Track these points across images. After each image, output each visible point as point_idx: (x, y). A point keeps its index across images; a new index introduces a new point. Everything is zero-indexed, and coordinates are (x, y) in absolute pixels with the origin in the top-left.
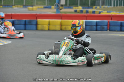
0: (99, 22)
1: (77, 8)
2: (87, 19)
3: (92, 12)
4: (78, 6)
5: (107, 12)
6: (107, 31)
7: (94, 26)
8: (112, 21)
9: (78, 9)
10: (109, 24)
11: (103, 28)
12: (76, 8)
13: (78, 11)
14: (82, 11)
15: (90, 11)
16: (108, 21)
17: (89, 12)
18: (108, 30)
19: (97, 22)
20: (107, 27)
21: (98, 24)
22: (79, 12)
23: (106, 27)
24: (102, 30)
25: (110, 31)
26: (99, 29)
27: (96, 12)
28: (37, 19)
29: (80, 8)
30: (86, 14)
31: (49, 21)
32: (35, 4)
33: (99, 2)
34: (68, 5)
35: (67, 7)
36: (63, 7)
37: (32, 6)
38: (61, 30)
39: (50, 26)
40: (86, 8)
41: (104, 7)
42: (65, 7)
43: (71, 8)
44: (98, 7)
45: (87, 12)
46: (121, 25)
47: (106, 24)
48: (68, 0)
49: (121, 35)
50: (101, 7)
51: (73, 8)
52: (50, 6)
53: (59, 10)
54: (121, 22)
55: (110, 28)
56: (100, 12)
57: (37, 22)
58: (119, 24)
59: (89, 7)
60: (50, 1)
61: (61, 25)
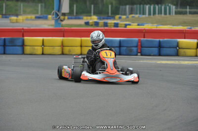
0: (123, 41)
1: (89, 18)
3: (113, 25)
4: (90, 16)
5: (138, 25)
6: (137, 55)
7: (117, 47)
8: (145, 39)
9: (91, 19)
10: (139, 44)
11: (131, 51)
12: (87, 19)
13: (90, 24)
14: (97, 24)
15: (112, 23)
16: (139, 40)
17: (109, 25)
18: (139, 54)
19: (120, 41)
20: (138, 50)
21: (122, 45)
22: (92, 25)
23: (135, 49)
24: (129, 53)
25: (142, 55)
26: (125, 53)
27: (119, 25)
28: (23, 37)
29: (94, 19)
30: (103, 28)
31: (43, 40)
32: (22, 13)
33: (125, 9)
34: (75, 14)
35: (74, 17)
36: (66, 17)
37: (17, 15)
38: (63, 54)
39: (45, 48)
40: (104, 19)
41: (133, 17)
42: (70, 17)
43: (79, 18)
44: (124, 17)
45: (106, 25)
46: (160, 46)
47: (135, 44)
48: (75, 6)
49: (159, 62)
50: (128, 17)
51: (82, 19)
52: (45, 15)
53: (59, 22)
54: (160, 41)
55: (141, 50)
56: (126, 25)
57: (23, 41)
58: (157, 44)
59: (109, 16)
60: (45, 7)
61: (63, 46)
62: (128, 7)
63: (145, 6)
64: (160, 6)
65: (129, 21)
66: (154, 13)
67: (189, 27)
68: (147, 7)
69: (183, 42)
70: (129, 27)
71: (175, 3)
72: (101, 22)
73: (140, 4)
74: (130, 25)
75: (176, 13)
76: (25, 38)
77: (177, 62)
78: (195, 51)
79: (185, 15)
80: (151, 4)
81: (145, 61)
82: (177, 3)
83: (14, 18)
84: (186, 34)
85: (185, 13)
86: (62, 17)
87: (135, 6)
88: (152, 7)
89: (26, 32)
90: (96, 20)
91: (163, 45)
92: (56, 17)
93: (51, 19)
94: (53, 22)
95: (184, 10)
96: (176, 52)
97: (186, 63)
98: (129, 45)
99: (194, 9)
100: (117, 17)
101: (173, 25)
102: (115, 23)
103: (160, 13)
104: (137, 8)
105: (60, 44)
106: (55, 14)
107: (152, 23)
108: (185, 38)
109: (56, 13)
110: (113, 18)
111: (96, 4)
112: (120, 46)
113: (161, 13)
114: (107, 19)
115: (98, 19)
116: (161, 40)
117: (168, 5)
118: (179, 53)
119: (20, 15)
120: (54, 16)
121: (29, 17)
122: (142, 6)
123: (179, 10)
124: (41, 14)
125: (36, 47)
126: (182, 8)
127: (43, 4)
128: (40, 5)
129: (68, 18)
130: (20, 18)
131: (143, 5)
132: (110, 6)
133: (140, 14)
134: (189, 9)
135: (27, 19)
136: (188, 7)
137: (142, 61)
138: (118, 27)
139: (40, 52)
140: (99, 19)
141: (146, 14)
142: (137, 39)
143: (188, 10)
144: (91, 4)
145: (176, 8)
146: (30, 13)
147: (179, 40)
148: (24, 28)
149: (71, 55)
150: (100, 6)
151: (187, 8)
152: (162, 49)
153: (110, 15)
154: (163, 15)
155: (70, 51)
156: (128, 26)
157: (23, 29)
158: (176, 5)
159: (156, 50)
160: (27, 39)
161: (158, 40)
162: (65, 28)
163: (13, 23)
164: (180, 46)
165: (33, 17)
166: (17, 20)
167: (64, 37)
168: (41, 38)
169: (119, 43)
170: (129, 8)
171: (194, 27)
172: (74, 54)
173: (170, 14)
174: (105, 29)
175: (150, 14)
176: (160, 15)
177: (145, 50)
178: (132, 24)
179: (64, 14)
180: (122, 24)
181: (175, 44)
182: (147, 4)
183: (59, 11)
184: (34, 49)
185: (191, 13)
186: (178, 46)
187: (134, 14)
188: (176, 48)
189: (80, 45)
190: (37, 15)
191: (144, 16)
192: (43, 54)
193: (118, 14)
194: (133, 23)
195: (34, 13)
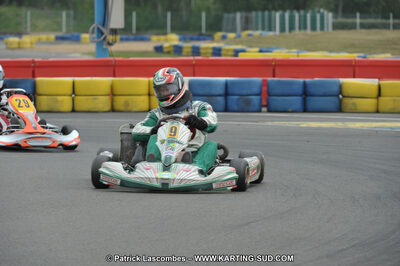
0: (233, 82)
1: (162, 37)
2: (194, 76)
3: (211, 51)
4: (165, 34)
5: (261, 51)
6: (260, 111)
7: (220, 95)
8: (275, 79)
9: (166, 40)
10: (265, 88)
11: (248, 102)
12: (159, 40)
13: (165, 50)
14: (178, 50)
15: (207, 48)
16: (264, 81)
17: (202, 51)
18: (264, 109)
19: (226, 84)
20: (261, 100)
21: (230, 91)
22: (169, 53)
23: (255, 99)
24: (246, 107)
25: (269, 111)
26: (236, 108)
27: (223, 52)
28: (34, 76)
29: (173, 39)
30: (192, 58)
31: (74, 83)
32: (29, 29)
33: (234, 19)
34: (134, 31)
35: (132, 37)
36: (118, 37)
37: (19, 34)
38: (113, 110)
39: (77, 98)
40: (192, 39)
41: (249, 35)
42: (124, 36)
43: (142, 39)
44: (231, 35)
45: (196, 51)
46: (306, 92)
47: (256, 90)
48: (134, 14)
49: (304, 125)
50: (239, 36)
51: (149, 40)
52: (76, 34)
53: (105, 47)
54: (305, 83)
55: (269, 101)
56: (236, 53)
57: (34, 85)
58: (300, 90)
59: (201, 35)
60: (75, 18)
61: (113, 94)
62: (238, 15)
63: (273, 12)
64: (302, 12)
65: (241, 43)
66: (292, 28)
67: (362, 54)
68: (278, 15)
69: (350, 84)
70: (242, 56)
71: (332, 6)
72: (188, 46)
73: (263, 10)
74: (243, 51)
75: (336, 27)
76: (38, 79)
77: (340, 125)
78: (374, 101)
79: (353, 31)
80: (284, 10)
81: (276, 123)
82: (337, 6)
83: (13, 40)
84: (357, 69)
85: (352, 27)
86: (110, 38)
87: (254, 13)
88: (287, 15)
89: (38, 67)
90: (176, 43)
91: (311, 90)
92: (99, 37)
93: (88, 41)
94: (93, 47)
95: (350, 21)
96: (338, 103)
97: (358, 125)
98: (244, 92)
99: (370, 18)
100: (219, 35)
101: (331, 51)
102: (214, 49)
103: (303, 26)
104: (257, 17)
105: (108, 91)
106: (96, 30)
107: (289, 47)
108: (354, 77)
109: (98, 29)
110: (210, 37)
111: (175, 11)
112: (226, 94)
113: (305, 28)
114: (199, 39)
115: (180, 40)
116: (308, 80)
117: (319, 12)
118: (343, 107)
119: (27, 33)
120: (95, 35)
121: (44, 37)
122: (266, 13)
123: (341, 20)
124: (68, 31)
125: (60, 98)
126: (347, 17)
127: (72, 12)
128: (64, 14)
129: (122, 40)
130: (26, 39)
131: (269, 11)
132: (204, 15)
133: (263, 29)
134: (361, 18)
135: (39, 42)
136: (358, 15)
137: (270, 123)
138: (220, 55)
139: (67, 106)
140: (183, 39)
141: (275, 30)
142: (260, 79)
143: (358, 21)
144: (167, 10)
145: (335, 17)
146: (44, 30)
147: (342, 80)
148: (36, 60)
149: (130, 112)
150: (184, 13)
151: (355, 17)
152: (309, 98)
153: (204, 31)
154: (309, 31)
155: (127, 104)
156: (240, 54)
157: (33, 62)
158: (335, 11)
159: (297, 101)
160: (42, 82)
161: (301, 80)
162: (117, 59)
163: (13, 49)
164: (346, 91)
165: (52, 36)
166: (19, 43)
167: (114, 76)
168: (69, 79)
169: (224, 87)
170: (241, 17)
171: (370, 54)
172: (135, 109)
173: (322, 28)
174: (197, 61)
175: (283, 29)
176: (302, 32)
177: (277, 101)
178: (248, 49)
179: (114, 32)
180: (228, 50)
181: (336, 89)
182: (276, 10)
183: (104, 25)
184: (57, 101)
185: (363, 26)
186: (341, 93)
187: (252, 29)
188: (337, 96)
189: (146, 92)
190: (60, 34)
191: (271, 33)
192: (73, 111)
193: (220, 30)
194: (251, 47)
195: (53, 30)
